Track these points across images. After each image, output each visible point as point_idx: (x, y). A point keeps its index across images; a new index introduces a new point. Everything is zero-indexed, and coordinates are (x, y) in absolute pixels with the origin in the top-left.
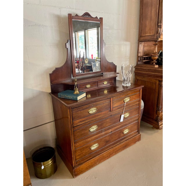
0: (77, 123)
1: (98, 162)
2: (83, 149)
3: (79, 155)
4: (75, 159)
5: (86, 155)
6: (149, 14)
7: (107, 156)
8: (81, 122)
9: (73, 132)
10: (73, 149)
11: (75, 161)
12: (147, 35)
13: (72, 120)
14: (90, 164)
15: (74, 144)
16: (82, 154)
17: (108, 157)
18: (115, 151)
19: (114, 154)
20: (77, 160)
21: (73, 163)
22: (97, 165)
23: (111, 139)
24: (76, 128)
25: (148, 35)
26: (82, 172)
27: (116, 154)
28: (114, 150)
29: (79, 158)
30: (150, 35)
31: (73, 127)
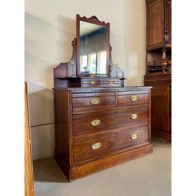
1: (100, 168)
2: (83, 145)
3: (77, 152)
4: (72, 156)
5: (86, 154)
6: (155, 23)
8: (81, 111)
9: (71, 121)
10: (71, 142)
11: (72, 159)
12: (154, 43)
13: (71, 106)
14: (90, 168)
15: (72, 136)
16: (81, 151)
17: (113, 164)
18: (122, 158)
19: (120, 161)
20: (75, 158)
21: (70, 161)
22: (99, 171)
23: (116, 141)
24: (76, 117)
25: (156, 43)
26: (80, 176)
27: (122, 163)
28: (120, 157)
29: (77, 157)
30: (157, 42)
31: (72, 115)
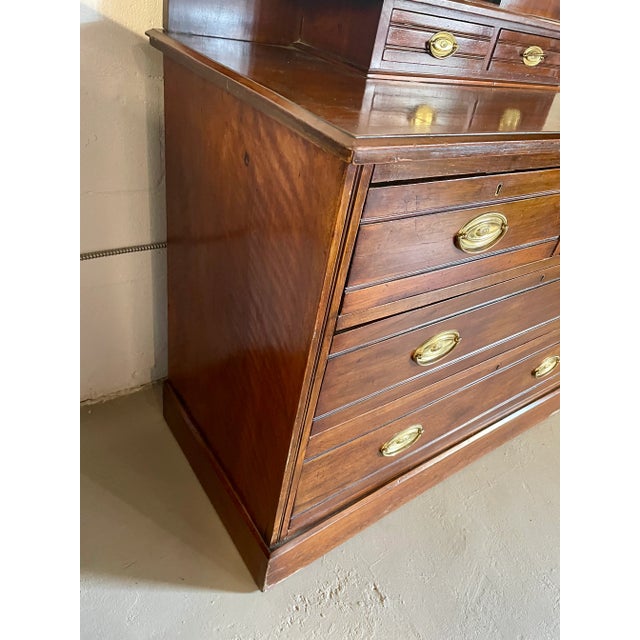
0: (367, 304)
2: (348, 453)
3: (315, 487)
4: (290, 506)
5: (349, 482)
7: (435, 477)
8: (391, 300)
10: (296, 459)
11: (287, 517)
13: (341, 282)
15: (308, 435)
16: (333, 478)
20: (300, 511)
22: (380, 517)
23: (481, 400)
24: (350, 340)
26: (307, 558)
29: (311, 502)
31: (336, 333)
